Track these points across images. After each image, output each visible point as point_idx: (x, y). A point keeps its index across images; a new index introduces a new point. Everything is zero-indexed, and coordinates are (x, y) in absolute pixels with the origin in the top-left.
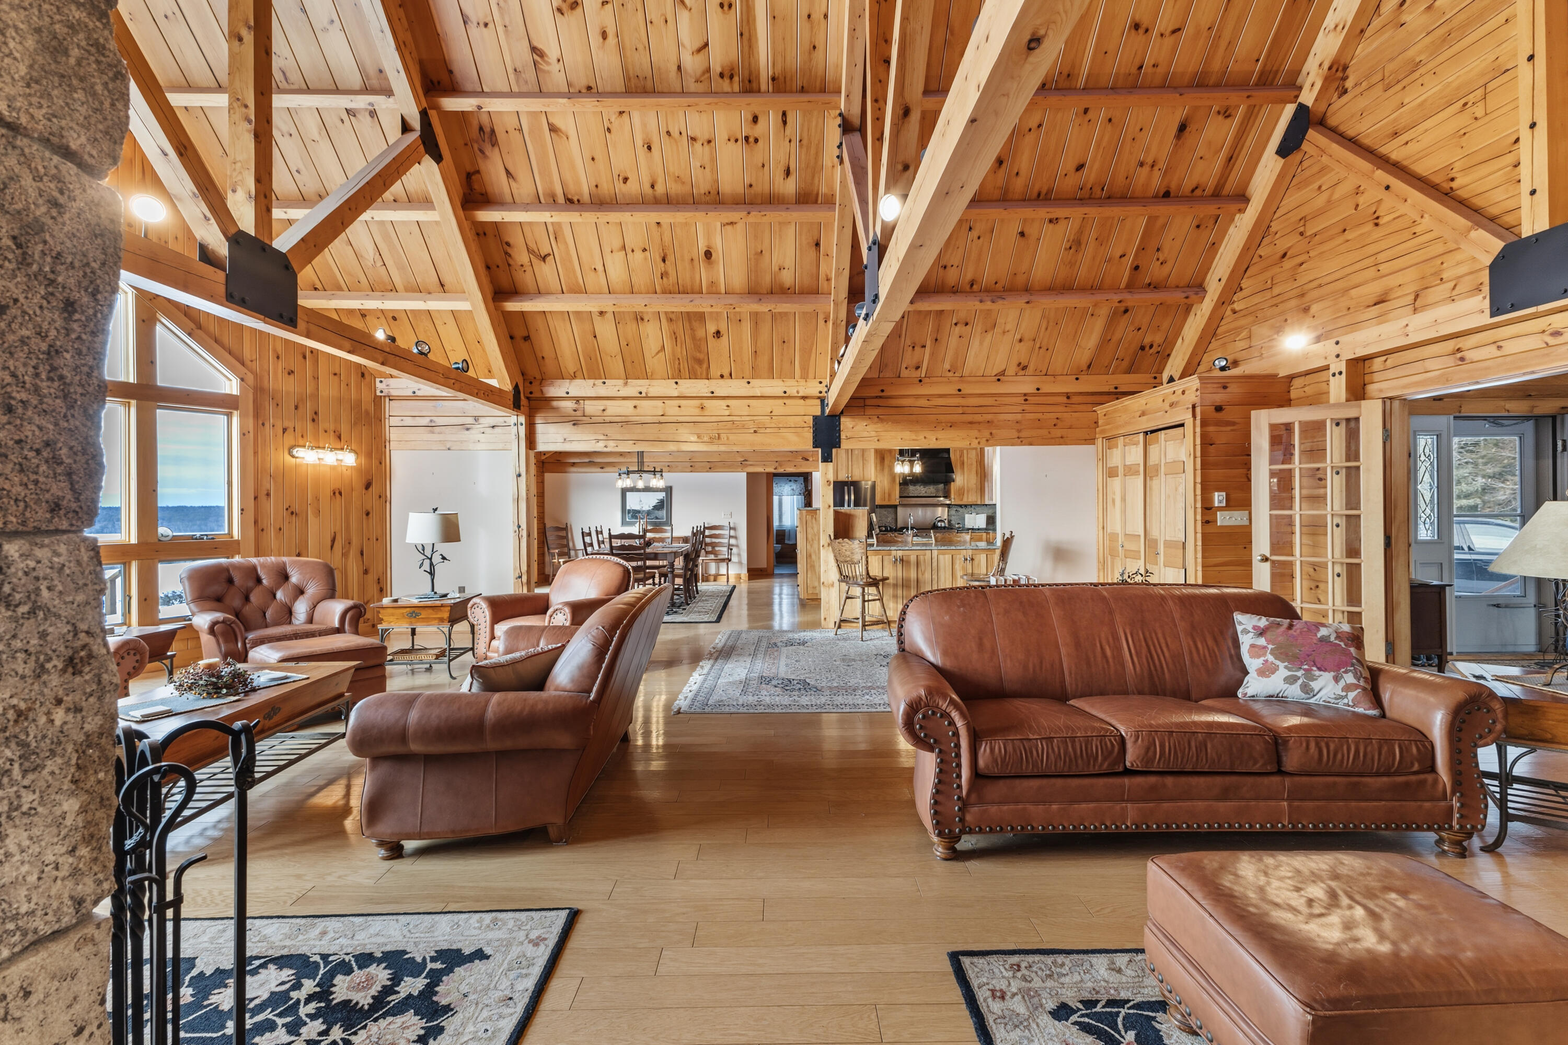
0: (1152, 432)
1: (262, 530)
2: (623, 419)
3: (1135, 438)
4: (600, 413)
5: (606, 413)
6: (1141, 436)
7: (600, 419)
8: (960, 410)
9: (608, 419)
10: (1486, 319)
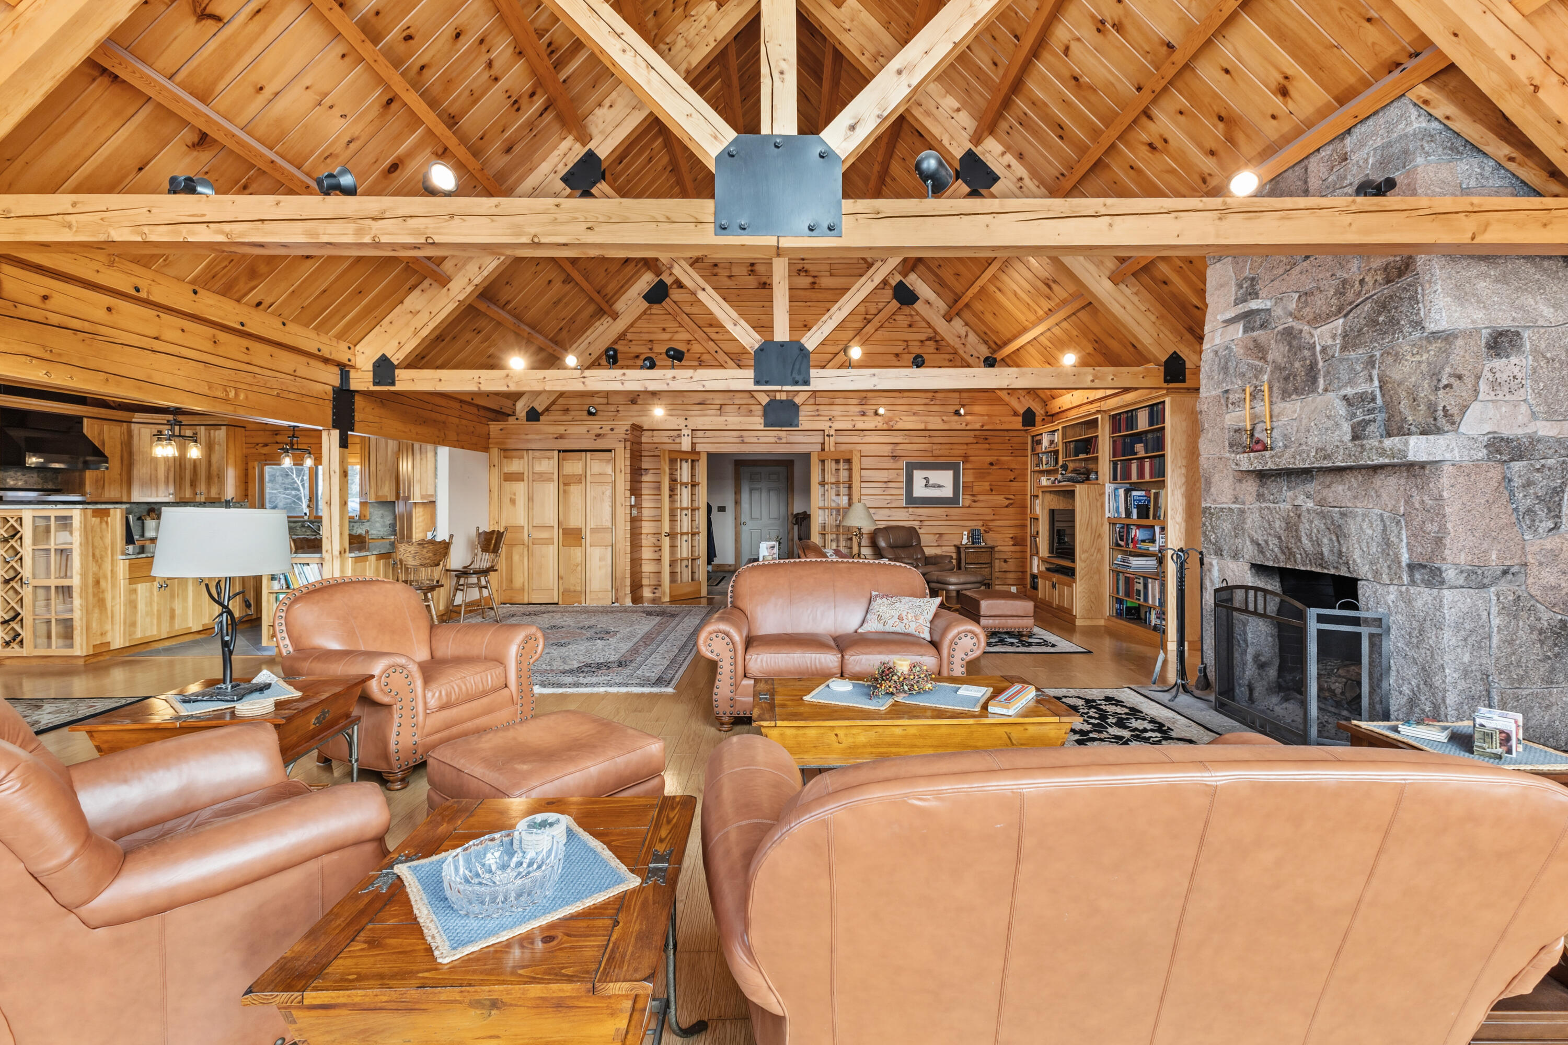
0: (564, 451)
2: (87, 326)
3: (549, 454)
4: (36, 301)
5: (50, 304)
6: (556, 452)
7: (37, 315)
8: (430, 407)
9: (55, 319)
10: (762, 427)
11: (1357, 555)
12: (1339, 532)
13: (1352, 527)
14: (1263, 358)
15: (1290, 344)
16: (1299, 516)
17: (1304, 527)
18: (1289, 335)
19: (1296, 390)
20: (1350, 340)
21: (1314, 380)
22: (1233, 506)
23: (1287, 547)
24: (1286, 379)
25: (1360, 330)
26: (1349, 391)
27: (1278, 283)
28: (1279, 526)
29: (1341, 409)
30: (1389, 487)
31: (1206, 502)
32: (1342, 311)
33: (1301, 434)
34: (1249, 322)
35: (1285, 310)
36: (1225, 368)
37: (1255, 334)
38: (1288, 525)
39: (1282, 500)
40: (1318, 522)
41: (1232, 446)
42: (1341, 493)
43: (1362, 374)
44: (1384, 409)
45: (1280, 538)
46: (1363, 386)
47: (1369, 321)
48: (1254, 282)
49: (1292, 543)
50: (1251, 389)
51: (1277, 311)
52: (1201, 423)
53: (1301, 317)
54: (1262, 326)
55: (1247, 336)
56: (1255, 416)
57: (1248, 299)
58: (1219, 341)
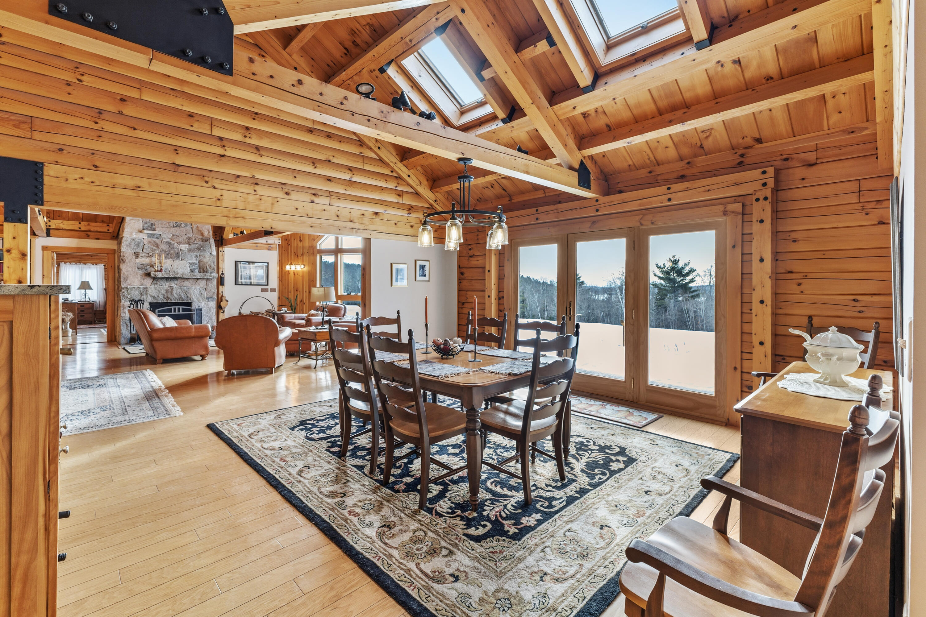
11: (193, 297)
12: (186, 292)
13: (192, 291)
14: (158, 247)
15: (170, 246)
16: (172, 289)
17: (174, 292)
18: (169, 244)
19: (171, 258)
20: (190, 251)
21: (178, 257)
22: (141, 287)
23: (167, 297)
24: (167, 254)
25: (194, 249)
26: (190, 261)
27: (164, 229)
28: (163, 292)
29: (188, 265)
30: (202, 283)
31: (123, 285)
32: (189, 243)
33: (174, 269)
34: (150, 236)
35: (167, 237)
36: (138, 245)
37: (154, 239)
38: (167, 291)
39: (165, 285)
40: (179, 290)
41: (138, 268)
42: (187, 283)
43: (194, 259)
44: (200, 267)
45: (164, 295)
46: (194, 261)
47: (197, 248)
48: (152, 224)
49: (169, 296)
50: (151, 254)
51: (163, 236)
52: (122, 260)
53: (173, 240)
54: (157, 238)
55: (150, 239)
56: (152, 262)
57: (150, 228)
58: (135, 236)
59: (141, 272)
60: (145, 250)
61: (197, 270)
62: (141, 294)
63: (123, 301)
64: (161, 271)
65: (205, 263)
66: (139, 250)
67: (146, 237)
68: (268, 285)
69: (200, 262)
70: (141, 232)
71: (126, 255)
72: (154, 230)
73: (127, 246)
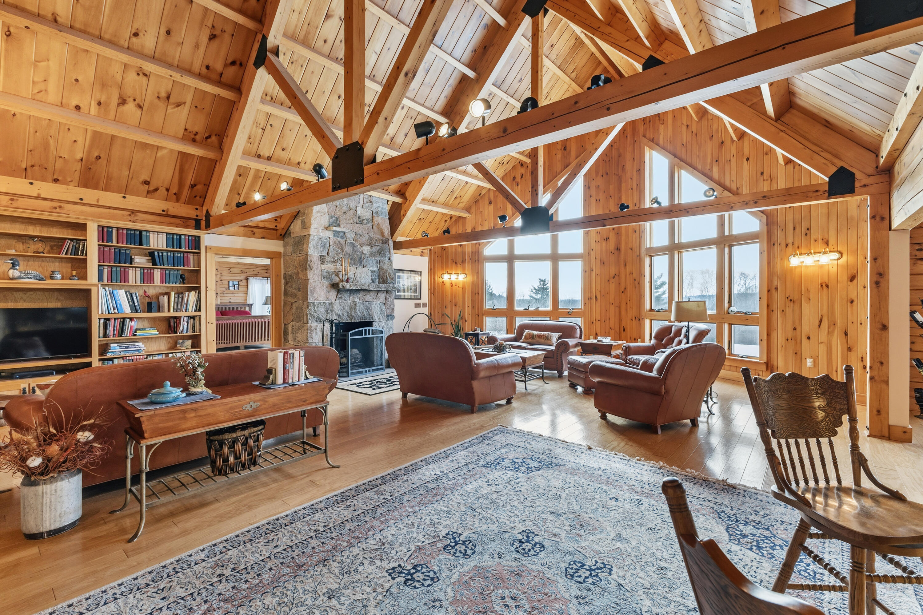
1: (773, 311)
11: (375, 314)
12: (368, 309)
13: (373, 307)
14: (342, 249)
15: (353, 248)
16: (355, 305)
17: (358, 308)
18: (353, 245)
19: (354, 264)
20: (372, 255)
21: (361, 263)
22: (326, 302)
23: (351, 315)
24: (351, 259)
25: (375, 253)
26: (372, 269)
27: (349, 226)
28: (347, 308)
29: (370, 273)
30: (382, 296)
31: (310, 300)
32: (370, 245)
33: (358, 279)
34: (336, 233)
35: (350, 236)
36: (324, 246)
37: (339, 239)
38: (351, 308)
39: (348, 300)
40: (362, 306)
41: (324, 278)
42: (369, 297)
43: (375, 265)
44: (379, 276)
45: (348, 312)
46: (375, 268)
47: (378, 252)
48: (337, 219)
49: (353, 314)
50: (336, 258)
51: (348, 235)
52: (309, 266)
53: (357, 241)
54: (341, 237)
55: (335, 238)
56: (337, 269)
57: (334, 224)
58: (321, 234)
59: (326, 283)
60: (330, 253)
61: (377, 280)
62: (328, 313)
63: (310, 321)
64: (347, 281)
65: (385, 271)
66: (325, 254)
67: (331, 236)
68: (420, 299)
69: (380, 269)
70: (326, 229)
71: (313, 260)
72: (339, 226)
73: (314, 247)
